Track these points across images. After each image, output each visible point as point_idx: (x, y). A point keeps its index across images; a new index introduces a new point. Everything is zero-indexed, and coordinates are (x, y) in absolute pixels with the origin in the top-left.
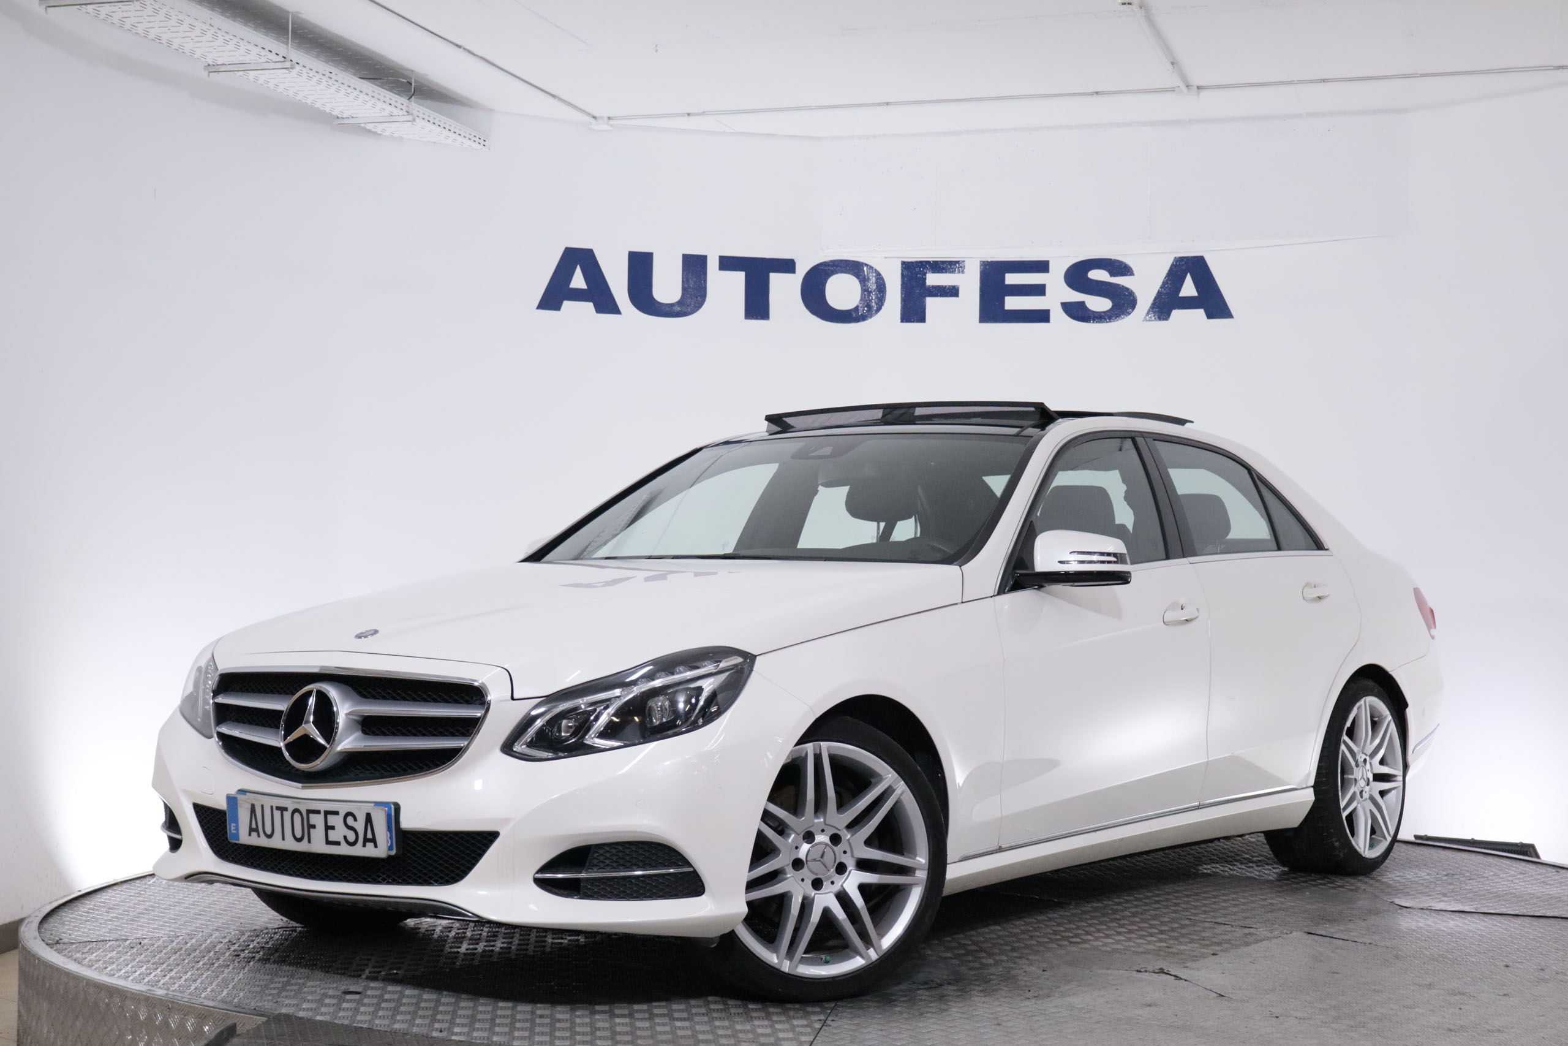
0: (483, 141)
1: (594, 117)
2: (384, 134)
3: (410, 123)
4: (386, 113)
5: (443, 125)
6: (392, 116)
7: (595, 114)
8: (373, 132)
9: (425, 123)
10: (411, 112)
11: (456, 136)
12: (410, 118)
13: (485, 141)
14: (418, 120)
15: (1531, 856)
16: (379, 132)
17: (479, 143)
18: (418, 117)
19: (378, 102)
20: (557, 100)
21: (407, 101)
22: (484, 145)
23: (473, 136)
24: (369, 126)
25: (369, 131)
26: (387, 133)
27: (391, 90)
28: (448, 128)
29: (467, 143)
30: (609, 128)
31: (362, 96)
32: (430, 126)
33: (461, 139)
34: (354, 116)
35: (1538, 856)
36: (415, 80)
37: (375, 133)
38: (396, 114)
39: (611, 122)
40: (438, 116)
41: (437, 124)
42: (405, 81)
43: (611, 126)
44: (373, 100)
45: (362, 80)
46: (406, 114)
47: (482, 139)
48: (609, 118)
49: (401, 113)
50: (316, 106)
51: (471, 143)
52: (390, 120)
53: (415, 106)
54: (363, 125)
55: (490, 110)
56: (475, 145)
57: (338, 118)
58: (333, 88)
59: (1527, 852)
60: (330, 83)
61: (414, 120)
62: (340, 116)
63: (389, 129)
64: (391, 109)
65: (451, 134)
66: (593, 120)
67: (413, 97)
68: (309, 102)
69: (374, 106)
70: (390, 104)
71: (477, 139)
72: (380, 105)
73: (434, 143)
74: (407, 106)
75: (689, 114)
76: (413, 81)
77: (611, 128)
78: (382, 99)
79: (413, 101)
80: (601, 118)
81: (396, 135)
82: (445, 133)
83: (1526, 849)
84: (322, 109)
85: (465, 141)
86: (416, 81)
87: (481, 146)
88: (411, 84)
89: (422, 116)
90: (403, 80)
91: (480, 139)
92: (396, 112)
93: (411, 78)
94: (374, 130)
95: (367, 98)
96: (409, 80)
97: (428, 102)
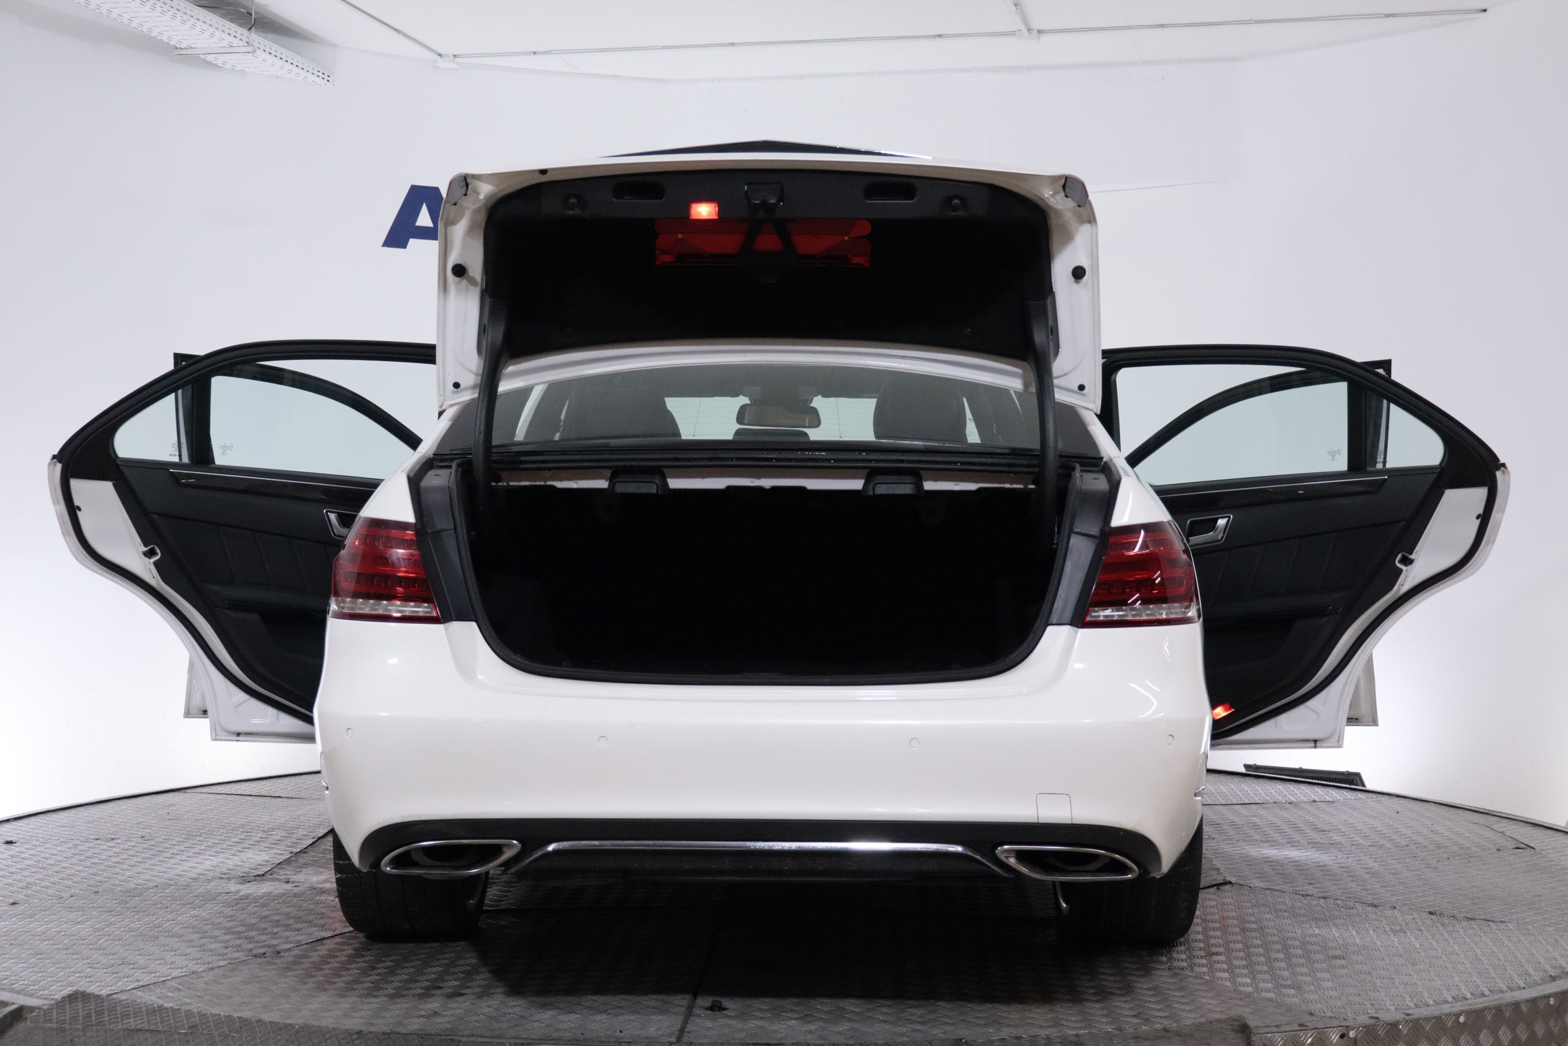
0: (327, 77)
1: (440, 55)
2: (225, 67)
3: (251, 54)
4: (225, 44)
5: (284, 58)
6: (231, 46)
7: (441, 52)
8: (213, 64)
9: (266, 55)
10: (251, 43)
11: (298, 70)
12: (250, 49)
13: (328, 76)
14: (258, 50)
15: (1357, 785)
16: (220, 65)
17: (323, 78)
18: (259, 48)
19: (216, 31)
20: (400, 35)
21: (248, 32)
22: (328, 81)
23: (316, 71)
24: (210, 58)
25: (210, 63)
26: (228, 66)
27: (232, 21)
28: (290, 61)
29: (311, 78)
30: (454, 66)
31: (199, 24)
32: (271, 59)
33: (303, 74)
34: (193, 46)
35: (1364, 785)
36: (255, 11)
37: (216, 66)
38: (235, 44)
39: (457, 60)
40: (280, 49)
41: (279, 56)
42: (245, 11)
43: (457, 64)
44: (212, 30)
45: (198, 7)
46: (246, 44)
47: (326, 74)
48: (455, 56)
49: (241, 44)
50: (153, 35)
51: (314, 78)
52: (230, 51)
53: (255, 37)
54: (202, 56)
55: (334, 46)
56: (319, 80)
57: (176, 48)
58: (169, 14)
59: (1353, 780)
60: (165, 9)
61: (254, 51)
62: (178, 46)
63: (231, 60)
64: (231, 39)
65: (293, 68)
66: (438, 58)
67: (253, 28)
68: (145, 30)
69: (212, 35)
70: (230, 34)
71: (320, 74)
72: (218, 34)
73: (277, 77)
74: (248, 38)
75: (534, 53)
76: (253, 11)
77: (456, 66)
78: (221, 28)
79: (253, 32)
80: (447, 56)
81: (238, 68)
82: (288, 66)
83: (1351, 778)
84: (159, 38)
85: (309, 75)
86: (256, 13)
87: (325, 82)
88: (251, 15)
89: (263, 48)
90: (243, 10)
91: (323, 74)
92: (236, 42)
93: (251, 9)
94: (214, 62)
95: (205, 27)
96: (249, 11)
97: (270, 35)
